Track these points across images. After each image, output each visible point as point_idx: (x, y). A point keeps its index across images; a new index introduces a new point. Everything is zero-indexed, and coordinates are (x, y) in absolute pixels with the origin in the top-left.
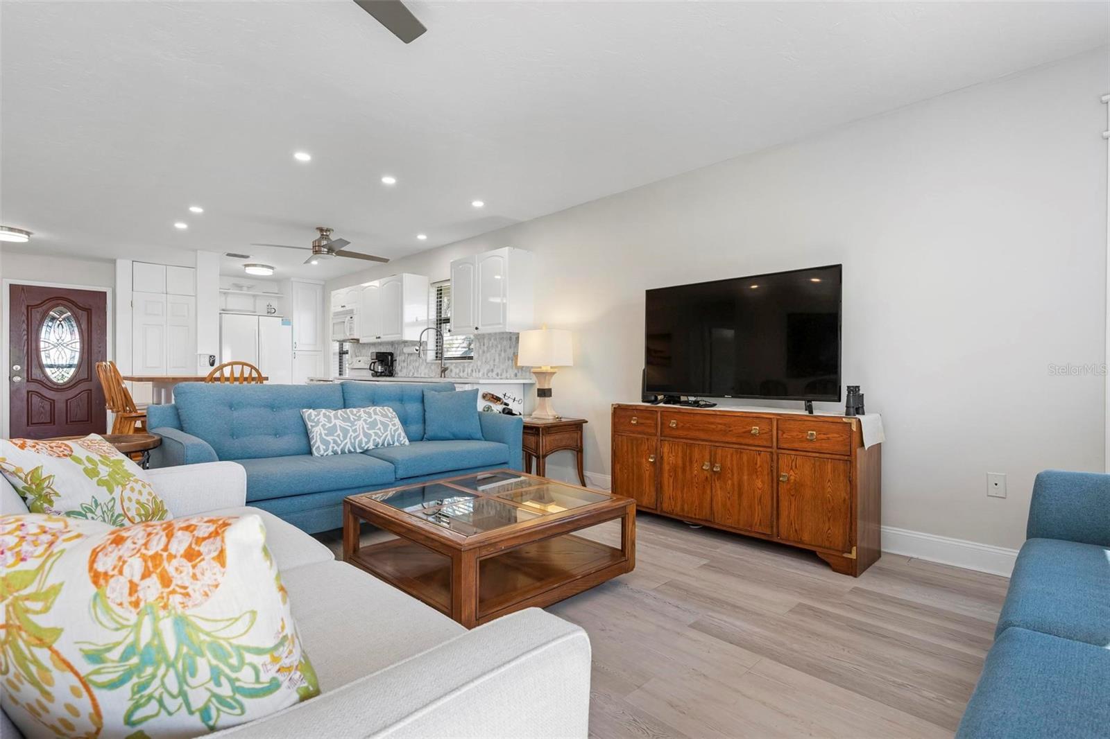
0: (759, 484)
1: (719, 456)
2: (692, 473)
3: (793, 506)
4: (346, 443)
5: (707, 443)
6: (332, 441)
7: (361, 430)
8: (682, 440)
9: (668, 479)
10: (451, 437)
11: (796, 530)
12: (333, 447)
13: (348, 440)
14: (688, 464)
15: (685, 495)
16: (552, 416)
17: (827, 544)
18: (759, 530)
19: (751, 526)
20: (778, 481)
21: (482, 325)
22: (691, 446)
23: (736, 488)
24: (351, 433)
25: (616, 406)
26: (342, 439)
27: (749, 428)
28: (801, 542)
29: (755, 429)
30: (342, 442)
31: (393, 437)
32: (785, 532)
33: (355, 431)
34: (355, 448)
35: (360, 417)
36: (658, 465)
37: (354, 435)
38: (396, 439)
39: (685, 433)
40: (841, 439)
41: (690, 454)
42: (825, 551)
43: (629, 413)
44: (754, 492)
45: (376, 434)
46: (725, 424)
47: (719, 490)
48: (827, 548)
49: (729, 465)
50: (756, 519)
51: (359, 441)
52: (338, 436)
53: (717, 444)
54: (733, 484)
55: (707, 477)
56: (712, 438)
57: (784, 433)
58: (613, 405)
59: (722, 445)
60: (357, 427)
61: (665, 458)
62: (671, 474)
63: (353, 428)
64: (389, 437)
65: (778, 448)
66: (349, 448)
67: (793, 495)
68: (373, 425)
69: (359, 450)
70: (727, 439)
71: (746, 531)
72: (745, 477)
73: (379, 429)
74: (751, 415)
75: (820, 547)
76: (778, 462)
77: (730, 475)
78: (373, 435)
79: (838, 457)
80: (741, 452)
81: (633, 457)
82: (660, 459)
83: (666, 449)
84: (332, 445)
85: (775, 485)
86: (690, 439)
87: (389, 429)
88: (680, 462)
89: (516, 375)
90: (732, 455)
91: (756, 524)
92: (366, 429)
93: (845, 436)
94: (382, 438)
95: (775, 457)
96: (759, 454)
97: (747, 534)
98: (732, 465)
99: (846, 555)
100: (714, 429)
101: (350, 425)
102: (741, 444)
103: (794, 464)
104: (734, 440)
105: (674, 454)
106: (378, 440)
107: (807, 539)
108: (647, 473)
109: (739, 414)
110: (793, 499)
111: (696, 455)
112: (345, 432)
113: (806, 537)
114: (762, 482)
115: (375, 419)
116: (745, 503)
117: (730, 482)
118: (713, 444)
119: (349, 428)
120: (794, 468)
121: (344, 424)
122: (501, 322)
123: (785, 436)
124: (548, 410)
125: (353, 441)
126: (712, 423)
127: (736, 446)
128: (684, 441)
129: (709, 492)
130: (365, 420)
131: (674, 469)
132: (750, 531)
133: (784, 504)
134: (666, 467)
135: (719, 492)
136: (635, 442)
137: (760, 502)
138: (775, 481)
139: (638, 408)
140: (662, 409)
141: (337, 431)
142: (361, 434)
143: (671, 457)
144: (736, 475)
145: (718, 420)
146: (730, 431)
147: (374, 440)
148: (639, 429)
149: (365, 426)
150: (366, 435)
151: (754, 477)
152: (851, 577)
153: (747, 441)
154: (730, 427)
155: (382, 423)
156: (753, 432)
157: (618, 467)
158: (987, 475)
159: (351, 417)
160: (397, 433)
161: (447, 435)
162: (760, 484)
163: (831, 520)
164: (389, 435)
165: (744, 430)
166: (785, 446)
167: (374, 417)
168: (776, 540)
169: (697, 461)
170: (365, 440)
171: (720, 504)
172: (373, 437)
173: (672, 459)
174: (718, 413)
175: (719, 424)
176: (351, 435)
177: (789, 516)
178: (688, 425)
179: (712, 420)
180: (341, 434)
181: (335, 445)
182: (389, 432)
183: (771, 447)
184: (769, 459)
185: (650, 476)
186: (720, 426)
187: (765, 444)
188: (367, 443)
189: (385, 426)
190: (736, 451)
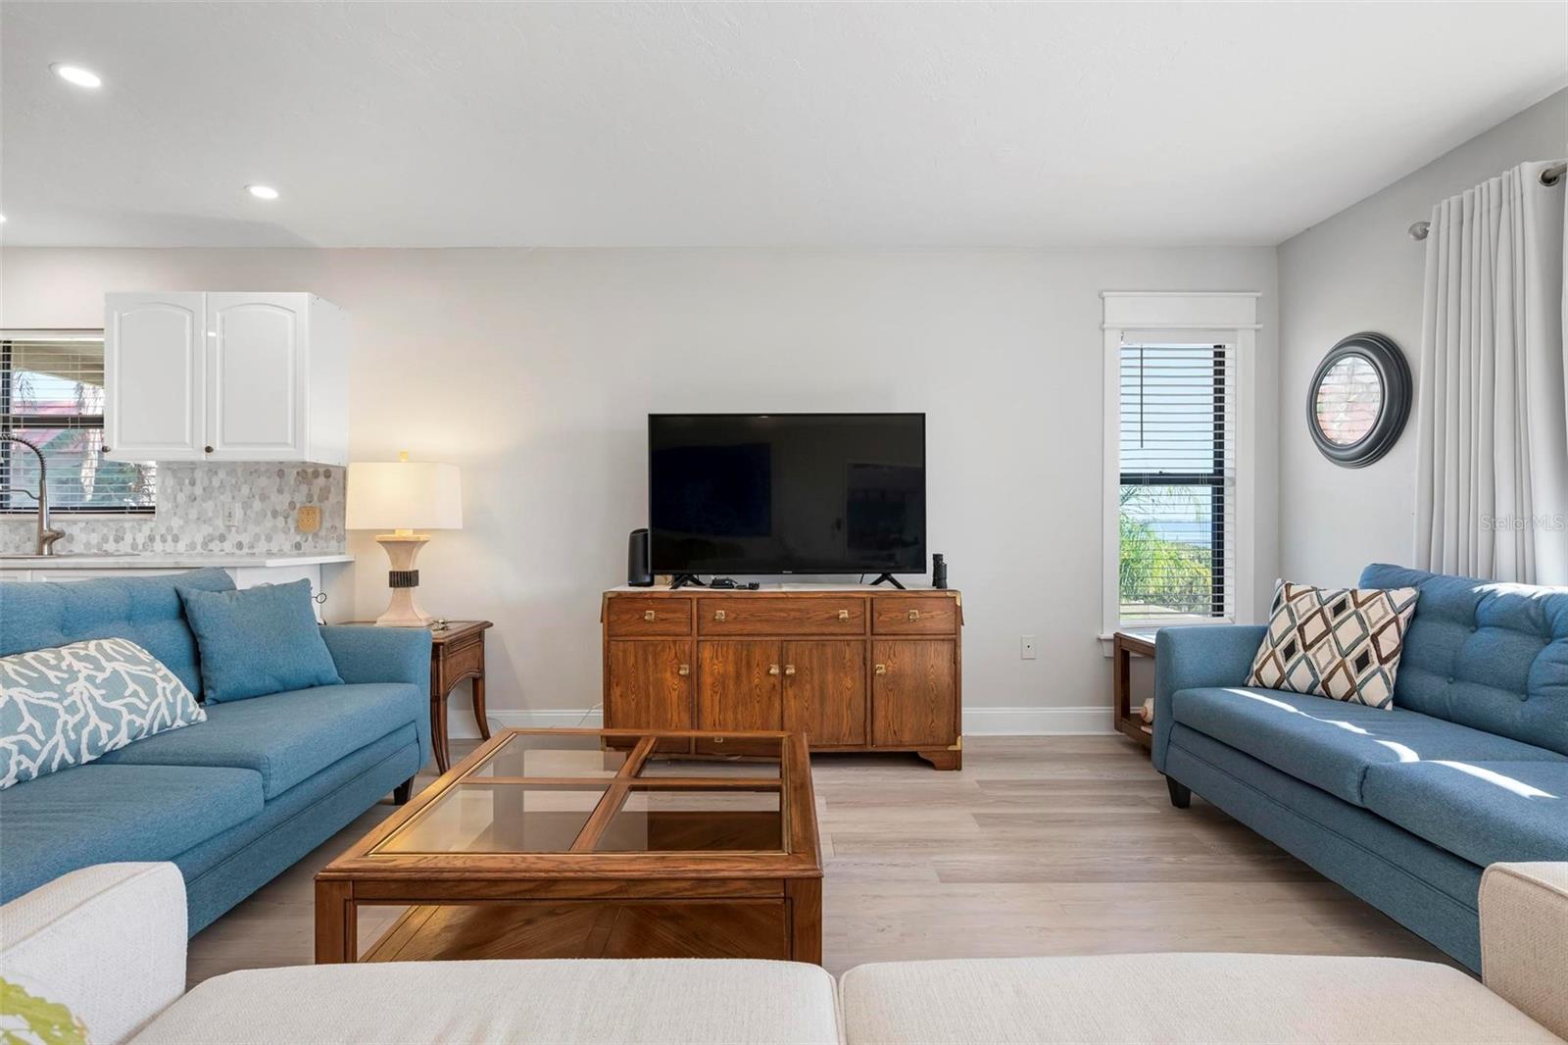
0: (849, 683)
1: (792, 652)
2: (750, 682)
3: (890, 703)
4: (56, 746)
5: (774, 638)
6: (15, 749)
7: (90, 705)
8: (733, 638)
9: (711, 696)
10: (277, 686)
11: (895, 733)
12: (19, 763)
13: (58, 737)
14: (744, 670)
15: (740, 716)
16: (427, 620)
17: (930, 741)
18: (850, 741)
19: (838, 739)
20: (873, 674)
21: (224, 443)
22: (749, 643)
23: (817, 694)
24: (64, 716)
25: (613, 595)
26: (42, 737)
27: (834, 613)
28: (901, 744)
29: (844, 614)
30: (43, 744)
31: (172, 707)
32: (883, 740)
33: (72, 709)
34: (77, 754)
35: (73, 675)
36: (694, 681)
37: (72, 720)
38: (179, 711)
39: (740, 627)
40: (945, 616)
41: (748, 655)
42: (929, 748)
43: (638, 605)
44: (841, 693)
45: (132, 709)
46: (799, 610)
47: (793, 700)
48: (931, 745)
49: (807, 664)
50: (845, 729)
51: (91, 733)
52: (30, 730)
53: (788, 638)
54: (813, 688)
55: (774, 686)
56: (782, 631)
57: (880, 615)
58: (604, 594)
59: (797, 638)
60: (76, 697)
61: (706, 668)
62: (716, 689)
63: (66, 703)
64: (164, 710)
65: (872, 634)
66: (63, 755)
67: (891, 690)
68: (114, 686)
69: (86, 757)
70: (807, 630)
71: (832, 746)
72: (830, 677)
73: (135, 694)
74: (838, 595)
75: (924, 745)
76: (872, 652)
77: (808, 678)
78: (124, 710)
79: (942, 637)
80: (823, 645)
81: (646, 672)
82: (698, 668)
83: (707, 653)
84: (15, 757)
85: (869, 681)
86: (748, 635)
87: (160, 691)
88: (731, 669)
89: (298, 546)
90: (811, 651)
91: (845, 735)
92: (99, 700)
93: (950, 613)
94: (149, 716)
95: (869, 646)
96: (848, 645)
97: (833, 750)
98: (811, 662)
99: (951, 748)
100: (784, 617)
101: (56, 696)
102: (824, 634)
103: (892, 651)
104: (814, 630)
105: (721, 659)
106: (139, 721)
107: (908, 741)
108: (675, 695)
109: (820, 595)
110: (891, 693)
111: (757, 655)
112: (47, 716)
113: (907, 737)
114: (852, 679)
115: (115, 672)
116: (829, 710)
117: (808, 686)
118: (783, 638)
119: (56, 705)
120: (892, 656)
121: (37, 698)
122: (290, 441)
123: (881, 618)
124: (416, 611)
125: (73, 736)
126: (781, 610)
127: (817, 638)
128: (738, 638)
129: (777, 704)
130: (90, 679)
131: (721, 681)
132: (838, 746)
133: (880, 703)
134: (707, 680)
135: (792, 703)
136: (651, 649)
137: (850, 705)
138: (869, 674)
139: (655, 596)
140: (701, 596)
141: (22, 720)
142: (92, 713)
143: (715, 664)
144: (816, 676)
145: (790, 605)
146: (808, 618)
147: (131, 723)
148: (661, 627)
149: (97, 694)
150: (105, 714)
151: (842, 675)
152: (955, 772)
153: (832, 629)
154: (808, 613)
155: (135, 678)
156: (841, 617)
157: (617, 691)
158: (1022, 638)
159: (51, 674)
160: (179, 698)
161: (269, 682)
162: (851, 683)
163: (935, 711)
164: (164, 704)
165: (827, 615)
166: (882, 631)
167: (109, 666)
168: (870, 749)
169: (758, 665)
170: (105, 727)
171: (794, 719)
172: (126, 717)
173: (718, 668)
174: (790, 596)
175: (792, 610)
176: (66, 723)
177: (886, 717)
178: (743, 615)
179: (781, 605)
180: (38, 726)
181: (23, 758)
182: (161, 698)
183: (864, 634)
184: (861, 651)
185: (679, 697)
186: (792, 614)
187: (856, 630)
188: (111, 735)
189: (149, 687)
190: (817, 645)
